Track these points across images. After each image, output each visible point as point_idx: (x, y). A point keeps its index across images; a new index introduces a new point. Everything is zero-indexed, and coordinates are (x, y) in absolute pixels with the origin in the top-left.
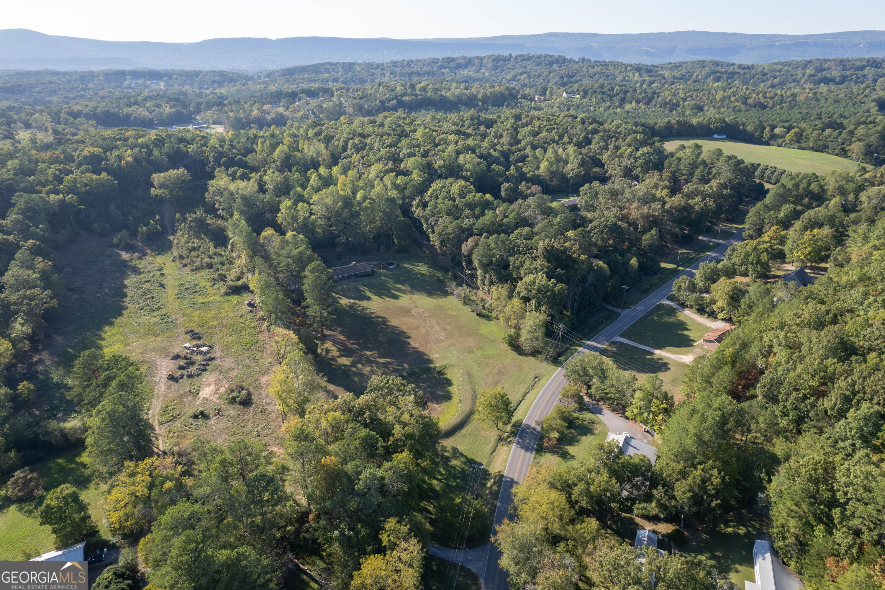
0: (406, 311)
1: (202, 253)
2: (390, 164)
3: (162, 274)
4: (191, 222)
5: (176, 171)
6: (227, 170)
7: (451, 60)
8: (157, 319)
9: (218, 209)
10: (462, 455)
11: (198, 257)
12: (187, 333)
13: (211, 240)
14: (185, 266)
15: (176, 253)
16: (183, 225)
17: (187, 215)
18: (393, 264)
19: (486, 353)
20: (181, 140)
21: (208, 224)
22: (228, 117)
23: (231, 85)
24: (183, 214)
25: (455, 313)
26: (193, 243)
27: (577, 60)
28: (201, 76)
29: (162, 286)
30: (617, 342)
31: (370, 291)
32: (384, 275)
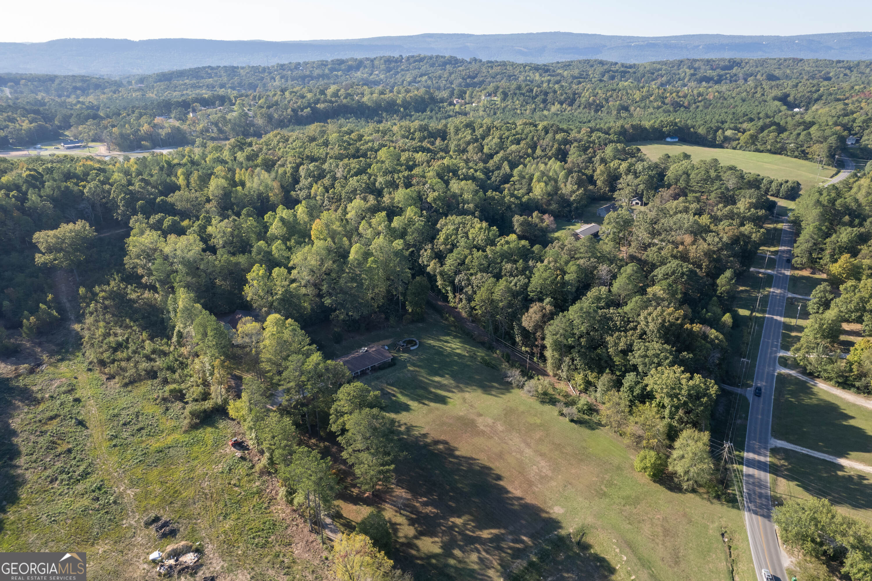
1: (135, 352)
2: (372, 200)
3: (77, 400)
4: (104, 298)
5: (71, 226)
6: (148, 218)
7: (341, 62)
8: (86, 501)
9: (142, 276)
11: (128, 359)
12: (148, 524)
13: (144, 328)
14: (111, 377)
15: (91, 355)
16: (92, 305)
17: (97, 289)
18: (414, 342)
20: (68, 176)
21: (130, 300)
22: (111, 133)
23: (98, 92)
24: (90, 288)
25: (538, 421)
26: (116, 335)
27: (468, 60)
28: (57, 82)
29: (81, 423)
30: (778, 449)
31: (403, 394)
32: (410, 362)
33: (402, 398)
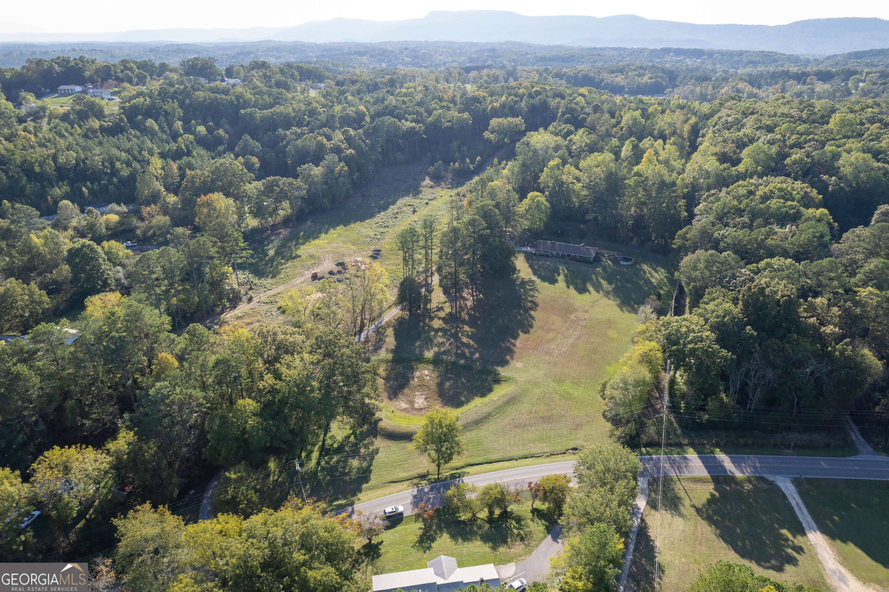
0: (567, 311)
3: (427, 204)
10: (371, 460)
12: (374, 251)
18: (630, 260)
19: (571, 391)
29: (414, 212)
30: (771, 483)
31: (566, 276)
32: (604, 268)
33: (561, 278)
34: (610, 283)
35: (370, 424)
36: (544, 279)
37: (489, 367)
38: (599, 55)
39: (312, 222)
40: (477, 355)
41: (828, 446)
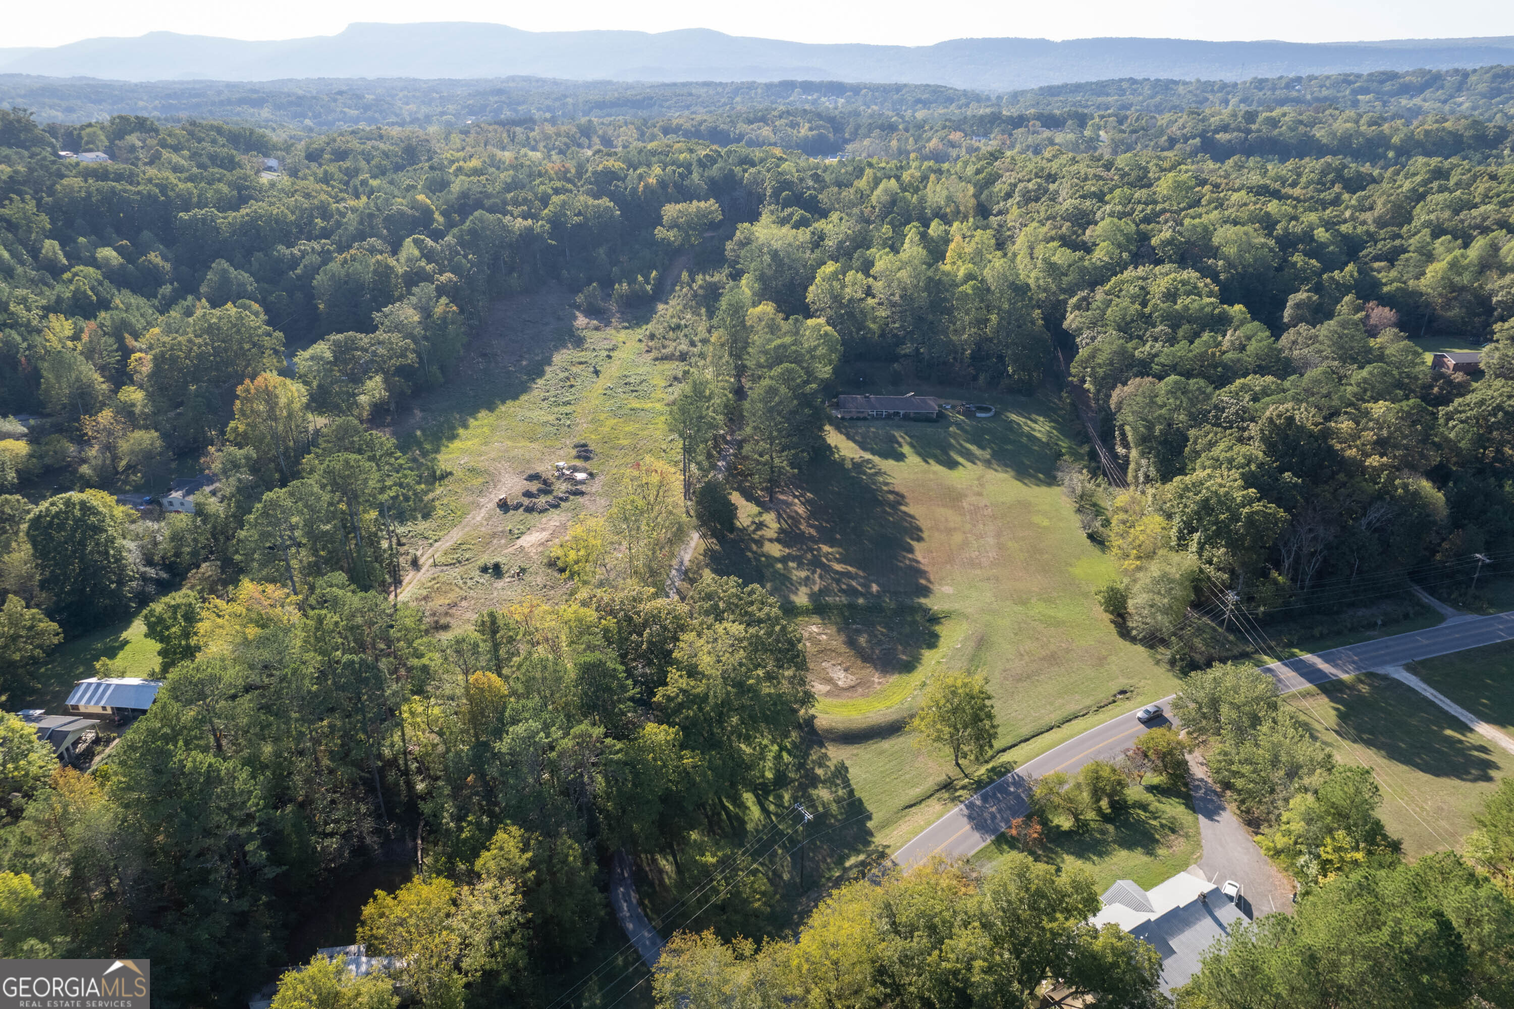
0: (953, 498)
1: (685, 336)
2: (1064, 228)
3: (609, 357)
4: (699, 286)
6: (782, 210)
10: (847, 783)
11: (675, 340)
12: (576, 446)
14: (650, 350)
15: (650, 329)
16: (685, 290)
17: (699, 277)
18: (988, 410)
19: (1051, 613)
22: (887, 147)
24: (694, 274)
25: (1046, 523)
26: (683, 318)
29: (597, 373)
30: (1385, 678)
31: (912, 445)
32: (958, 425)
33: (906, 449)
34: (982, 447)
35: (799, 727)
36: (885, 455)
37: (908, 601)
38: (690, 94)
39: (422, 410)
40: (875, 588)
41: (1406, 616)
